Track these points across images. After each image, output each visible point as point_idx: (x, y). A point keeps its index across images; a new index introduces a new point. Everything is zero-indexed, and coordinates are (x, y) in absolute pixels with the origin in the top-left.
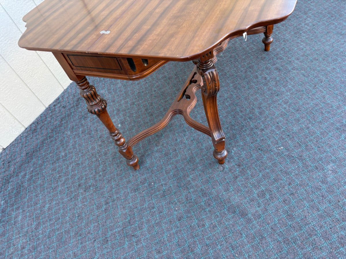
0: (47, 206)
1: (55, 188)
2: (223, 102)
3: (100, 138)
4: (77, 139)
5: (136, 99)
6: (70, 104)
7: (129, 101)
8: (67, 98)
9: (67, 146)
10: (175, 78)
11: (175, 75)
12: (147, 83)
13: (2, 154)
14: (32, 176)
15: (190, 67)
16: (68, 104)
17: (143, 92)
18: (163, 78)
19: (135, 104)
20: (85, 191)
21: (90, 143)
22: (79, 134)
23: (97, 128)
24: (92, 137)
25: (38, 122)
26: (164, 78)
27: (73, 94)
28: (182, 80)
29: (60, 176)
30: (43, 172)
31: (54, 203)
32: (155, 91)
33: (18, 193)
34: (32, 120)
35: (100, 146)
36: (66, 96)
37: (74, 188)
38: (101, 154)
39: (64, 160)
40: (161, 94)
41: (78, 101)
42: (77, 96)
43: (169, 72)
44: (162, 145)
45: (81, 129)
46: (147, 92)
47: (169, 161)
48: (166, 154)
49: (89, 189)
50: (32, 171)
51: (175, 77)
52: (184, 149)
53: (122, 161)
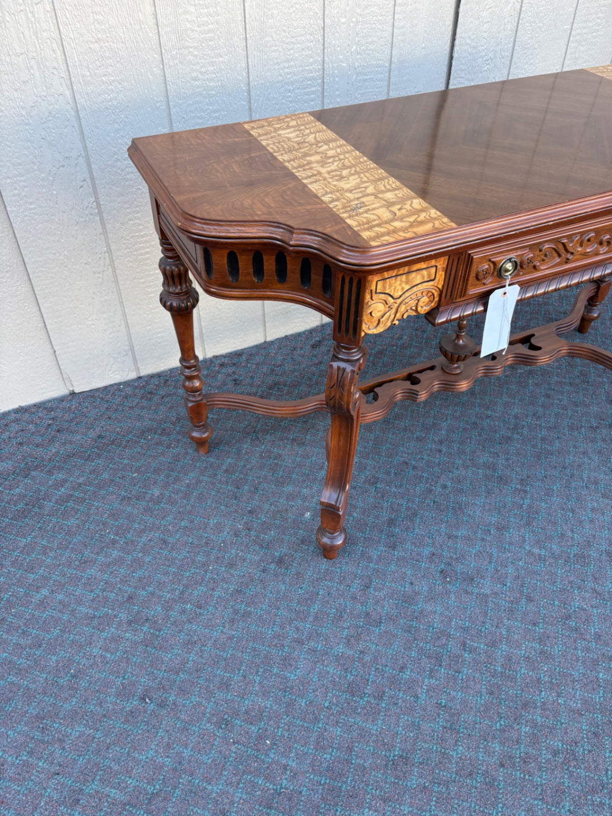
0: (45, 592)
1: (85, 562)
2: (595, 662)
3: (250, 512)
4: (206, 478)
5: (388, 473)
6: (252, 385)
7: (368, 468)
8: (258, 364)
9: (177, 479)
10: (516, 489)
11: (522, 480)
12: (440, 451)
13: (63, 401)
14: (71, 496)
15: (573, 485)
16: (248, 381)
17: (414, 468)
18: (486, 466)
19: (378, 485)
20: (130, 623)
21: (222, 507)
22: (219, 467)
23: (260, 483)
24: (236, 498)
25: (168, 380)
26: (489, 468)
27: (274, 365)
28: (530, 506)
29: (114, 542)
30: (93, 505)
31: (60, 597)
32: (445, 487)
33: (23, 514)
34: (162, 367)
35: (236, 535)
36: (258, 359)
37: (117, 594)
38: (224, 558)
39: (147, 510)
40: (454, 508)
41: (271, 388)
42: (277, 375)
43: (511, 461)
44: (362, 652)
45: (229, 460)
46: (425, 475)
47: (346, 716)
48: (352, 689)
49: (143, 625)
50: (80, 485)
51: (519, 486)
52: (404, 714)
53: (250, 613)
